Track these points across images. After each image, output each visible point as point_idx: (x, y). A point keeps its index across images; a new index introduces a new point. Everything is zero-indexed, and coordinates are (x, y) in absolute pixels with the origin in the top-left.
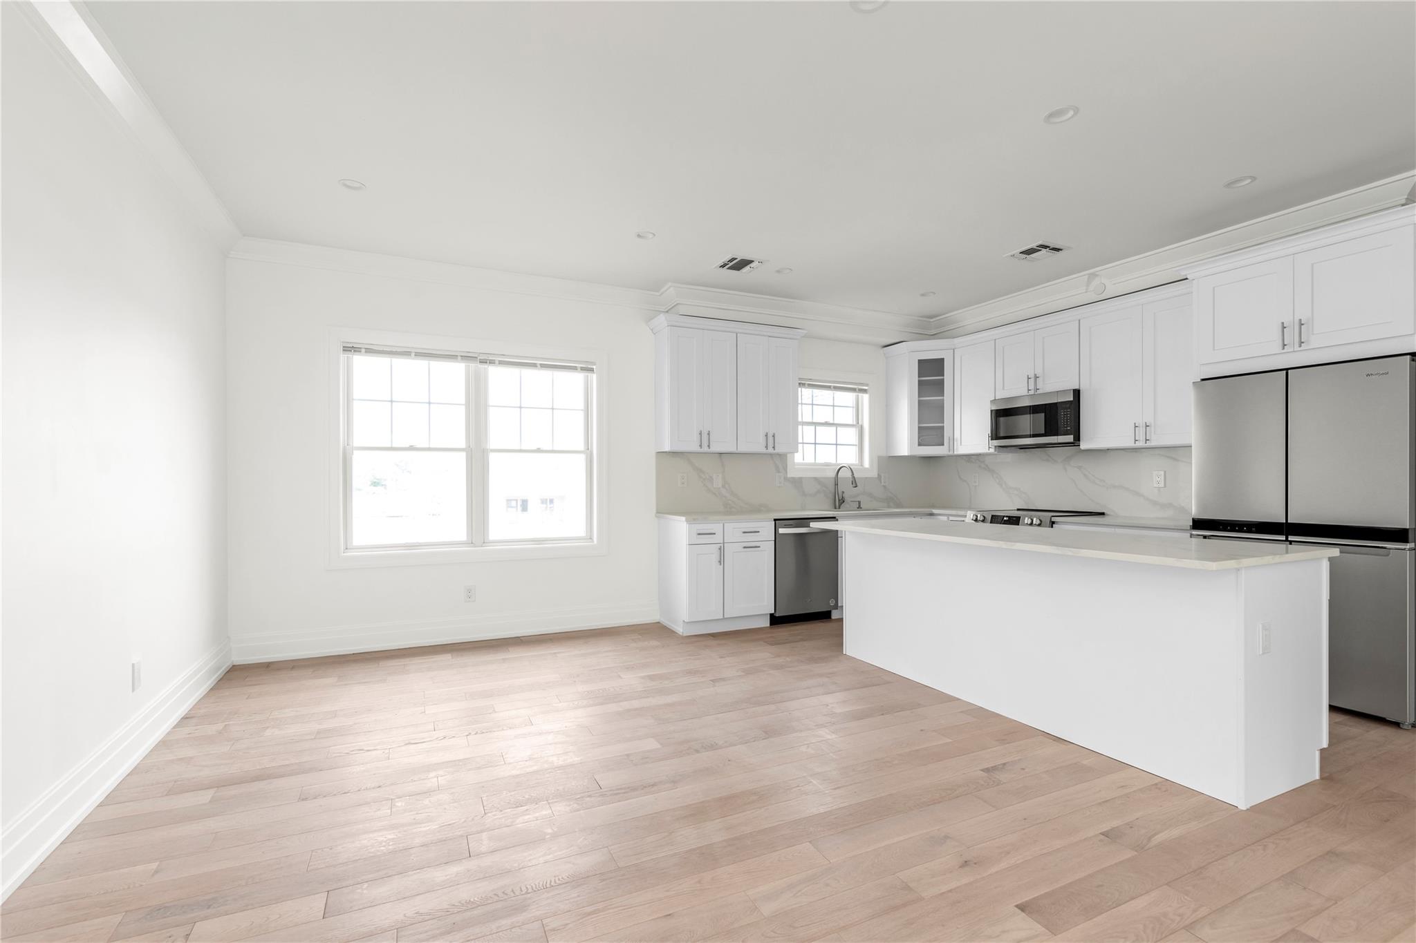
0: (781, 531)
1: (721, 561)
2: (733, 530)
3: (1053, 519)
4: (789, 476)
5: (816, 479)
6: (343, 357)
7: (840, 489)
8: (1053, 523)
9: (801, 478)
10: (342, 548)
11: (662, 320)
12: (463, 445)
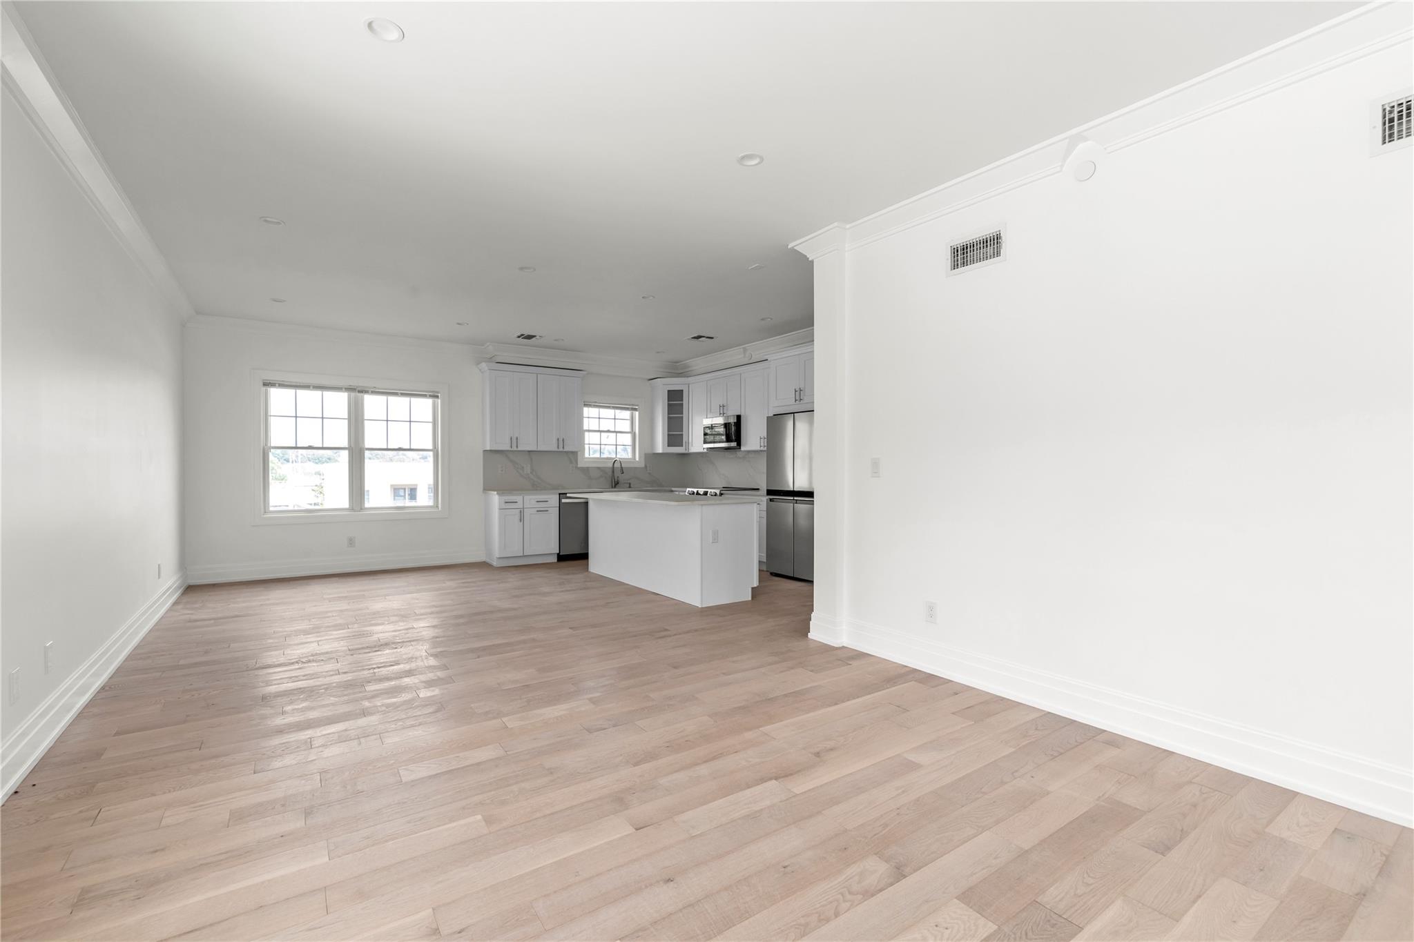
0: (564, 501)
1: (521, 519)
2: (530, 501)
3: (722, 492)
4: (579, 466)
5: (599, 468)
6: (264, 389)
7: (616, 475)
8: (722, 494)
9: (588, 468)
10: (262, 511)
11: (484, 365)
12: (346, 444)
